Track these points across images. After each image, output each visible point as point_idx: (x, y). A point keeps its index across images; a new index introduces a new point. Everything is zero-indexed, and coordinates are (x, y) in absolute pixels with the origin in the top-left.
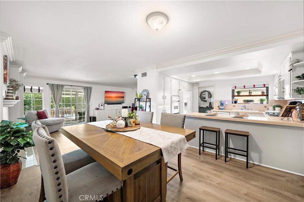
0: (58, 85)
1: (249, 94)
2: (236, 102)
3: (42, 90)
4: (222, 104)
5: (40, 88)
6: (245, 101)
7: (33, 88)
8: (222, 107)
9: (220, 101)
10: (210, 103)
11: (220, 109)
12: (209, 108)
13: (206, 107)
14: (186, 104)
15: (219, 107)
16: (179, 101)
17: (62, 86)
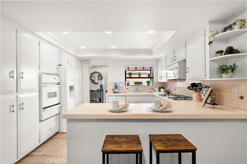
1: (139, 76)
2: (128, 84)
4: (116, 87)
6: (135, 83)
8: (117, 90)
9: (115, 84)
10: (101, 85)
11: (115, 92)
12: (100, 91)
13: (97, 90)
14: (71, 88)
15: (113, 90)
16: (59, 84)
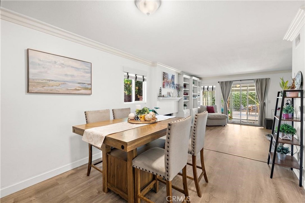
0: (226, 82)
3: (215, 88)
5: (214, 87)
7: (209, 87)
17: (231, 82)
